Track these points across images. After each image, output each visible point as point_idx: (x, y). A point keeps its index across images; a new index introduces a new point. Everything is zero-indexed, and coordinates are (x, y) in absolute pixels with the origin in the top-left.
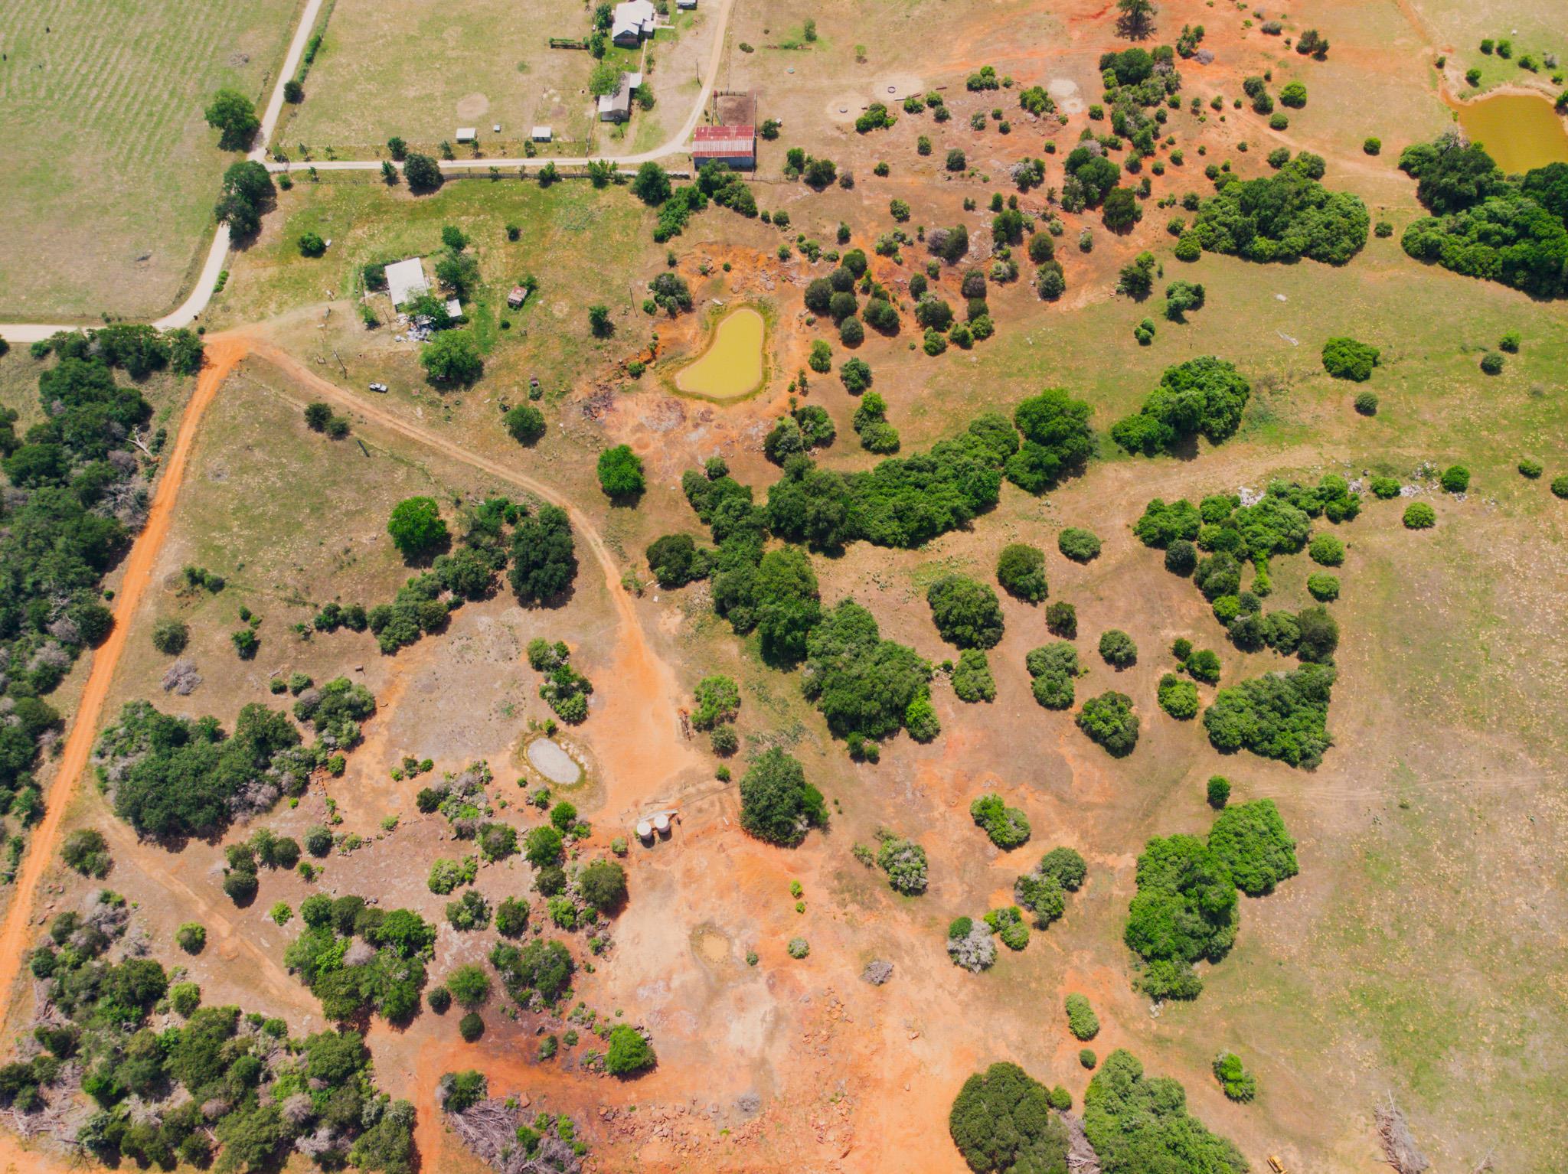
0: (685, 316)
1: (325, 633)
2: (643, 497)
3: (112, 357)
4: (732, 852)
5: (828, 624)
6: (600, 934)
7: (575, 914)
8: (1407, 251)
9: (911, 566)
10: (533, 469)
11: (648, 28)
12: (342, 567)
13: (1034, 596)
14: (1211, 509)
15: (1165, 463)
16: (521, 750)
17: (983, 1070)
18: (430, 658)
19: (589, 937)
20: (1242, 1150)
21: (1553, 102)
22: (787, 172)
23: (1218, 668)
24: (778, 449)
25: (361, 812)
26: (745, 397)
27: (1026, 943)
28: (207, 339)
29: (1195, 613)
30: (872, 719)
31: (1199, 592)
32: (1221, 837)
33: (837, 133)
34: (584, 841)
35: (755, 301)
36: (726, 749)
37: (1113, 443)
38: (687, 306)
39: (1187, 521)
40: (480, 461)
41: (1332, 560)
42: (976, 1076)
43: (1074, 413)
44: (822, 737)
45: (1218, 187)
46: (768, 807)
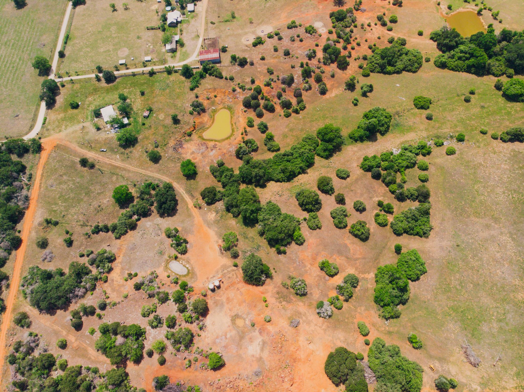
0: (203, 114)
1: (95, 235)
2: (197, 176)
3: (10, 151)
4: (241, 290)
5: (264, 210)
6: (201, 323)
7: (192, 318)
8: (436, 65)
9: (289, 188)
10: (159, 171)
11: (179, 20)
12: (98, 212)
13: (330, 192)
14: (384, 157)
15: (367, 143)
16: (167, 265)
17: (333, 351)
18: (132, 239)
19: (197, 325)
20: (421, 365)
21: (476, 12)
22: (231, 62)
23: (393, 208)
24: (240, 155)
25: (115, 293)
26: (227, 139)
27: (342, 307)
28: (42, 141)
29: (383, 191)
30: (282, 240)
31: (383, 184)
32: (401, 263)
33: (246, 48)
34: (192, 293)
35: (226, 106)
36: (235, 256)
37: (350, 139)
38: (204, 111)
39: (376, 162)
40: (140, 171)
41: (426, 169)
42: (331, 353)
43: (336, 131)
44: (267, 248)
45: (373, 52)
46: (252, 273)
